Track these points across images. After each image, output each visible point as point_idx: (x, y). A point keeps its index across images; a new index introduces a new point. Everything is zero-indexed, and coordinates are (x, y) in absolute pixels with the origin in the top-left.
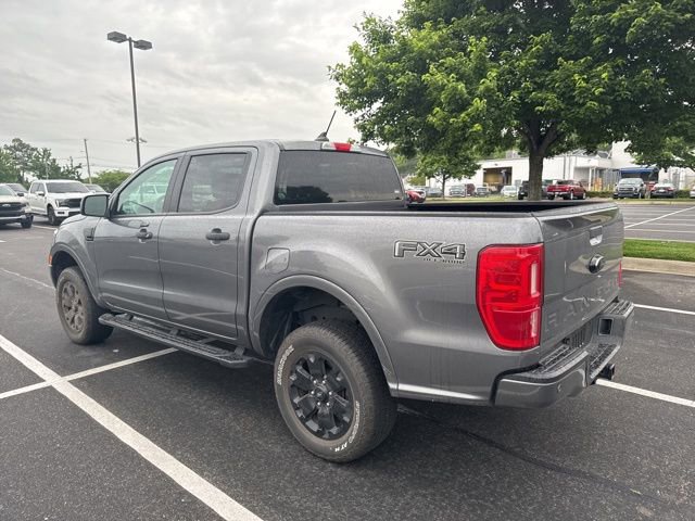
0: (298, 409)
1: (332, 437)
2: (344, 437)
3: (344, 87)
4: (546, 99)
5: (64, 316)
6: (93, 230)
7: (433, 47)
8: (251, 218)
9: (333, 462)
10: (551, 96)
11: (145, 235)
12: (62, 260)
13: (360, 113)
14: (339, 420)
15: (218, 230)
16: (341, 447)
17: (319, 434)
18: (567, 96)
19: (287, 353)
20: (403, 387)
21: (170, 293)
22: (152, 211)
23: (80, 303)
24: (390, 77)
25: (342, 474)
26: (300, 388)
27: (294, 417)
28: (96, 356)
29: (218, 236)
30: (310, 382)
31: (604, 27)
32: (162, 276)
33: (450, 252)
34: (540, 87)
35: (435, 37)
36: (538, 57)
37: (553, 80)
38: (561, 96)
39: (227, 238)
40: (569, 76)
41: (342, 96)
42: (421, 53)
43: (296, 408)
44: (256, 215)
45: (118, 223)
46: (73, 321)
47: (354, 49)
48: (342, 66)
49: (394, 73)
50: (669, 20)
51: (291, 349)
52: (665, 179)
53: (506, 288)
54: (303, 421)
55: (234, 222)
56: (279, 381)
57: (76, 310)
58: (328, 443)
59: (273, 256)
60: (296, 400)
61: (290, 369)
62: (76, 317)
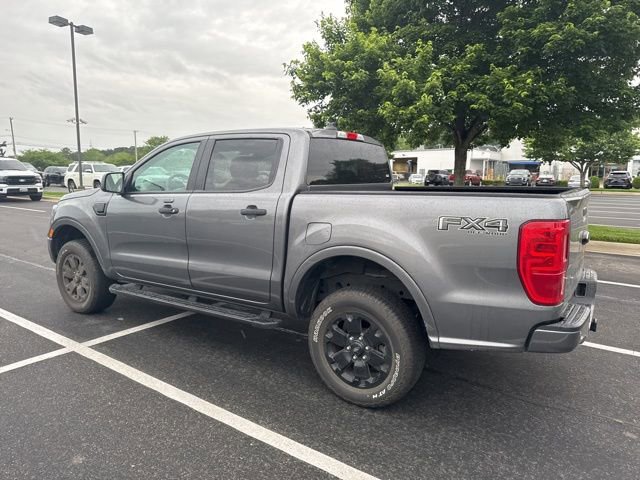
0: (333, 363)
1: (369, 386)
2: (381, 386)
3: (298, 81)
4: (478, 99)
5: (64, 287)
6: (105, 205)
7: (381, 49)
8: (288, 196)
9: (368, 408)
10: (484, 97)
11: (168, 210)
12: (65, 233)
13: (312, 104)
14: (375, 371)
15: (254, 207)
16: (379, 393)
17: (355, 384)
18: (496, 96)
19: (325, 314)
20: (443, 340)
21: (195, 264)
22: (163, 189)
23: (84, 274)
24: (345, 74)
25: (380, 418)
26: (336, 344)
27: (329, 371)
28: (103, 324)
29: (253, 212)
30: (346, 339)
31: (527, 40)
32: (187, 249)
33: (494, 225)
34: (472, 89)
35: (383, 40)
36: (470, 63)
37: (484, 84)
38: (491, 97)
39: (263, 213)
40: (498, 81)
41: (297, 89)
42: (371, 53)
43: (331, 362)
44: (292, 194)
45: (132, 200)
46: (75, 292)
47: (307, 48)
48: (297, 62)
49: (348, 70)
50: (581, 37)
51: (329, 310)
52: (547, 171)
53: (543, 255)
54: (339, 373)
55: (271, 200)
56: (315, 339)
57: (79, 281)
58: (365, 392)
59: (313, 230)
60: (332, 355)
61: (327, 328)
62: (79, 288)
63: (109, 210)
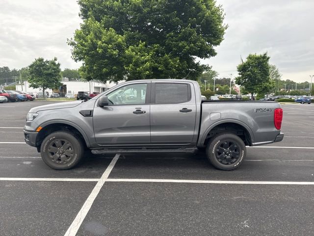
1: (232, 163)
2: (237, 161)
5: (49, 158)
6: (91, 111)
8: (199, 104)
11: (138, 112)
14: (234, 158)
15: (186, 109)
16: (237, 164)
17: (227, 164)
19: (217, 143)
26: (220, 153)
27: (217, 162)
30: (223, 151)
32: (150, 127)
33: (268, 110)
39: (190, 111)
43: (218, 159)
44: (201, 103)
51: (219, 141)
54: (221, 162)
55: (193, 105)
56: (213, 152)
58: (231, 165)
59: (212, 115)
60: (218, 156)
61: (217, 148)
62: (62, 156)
63: (94, 114)
